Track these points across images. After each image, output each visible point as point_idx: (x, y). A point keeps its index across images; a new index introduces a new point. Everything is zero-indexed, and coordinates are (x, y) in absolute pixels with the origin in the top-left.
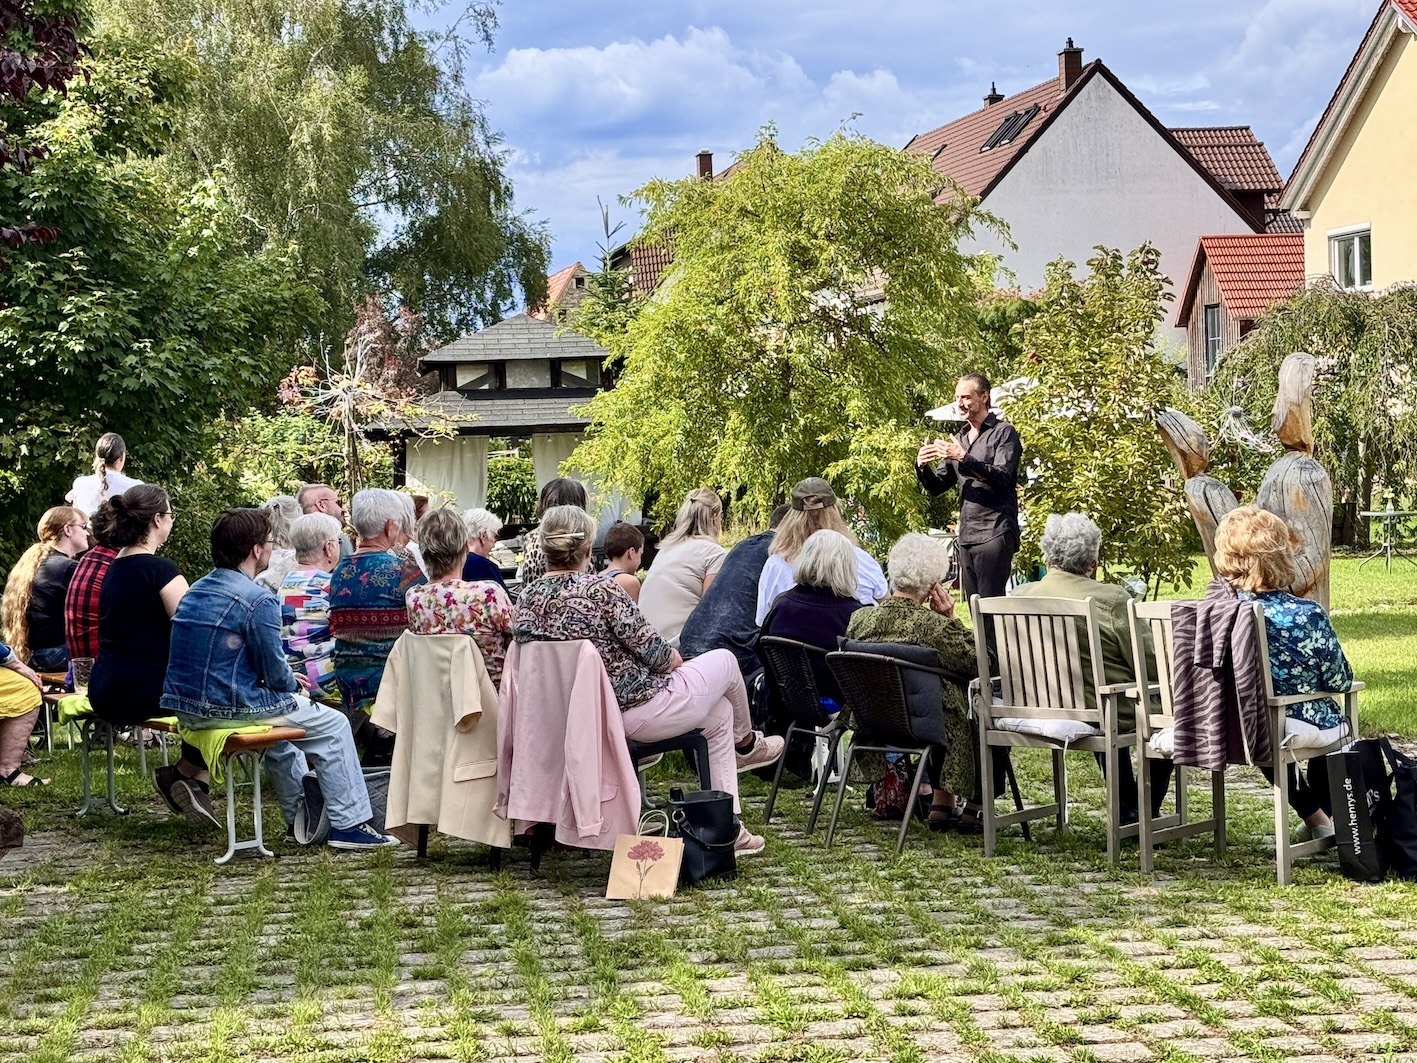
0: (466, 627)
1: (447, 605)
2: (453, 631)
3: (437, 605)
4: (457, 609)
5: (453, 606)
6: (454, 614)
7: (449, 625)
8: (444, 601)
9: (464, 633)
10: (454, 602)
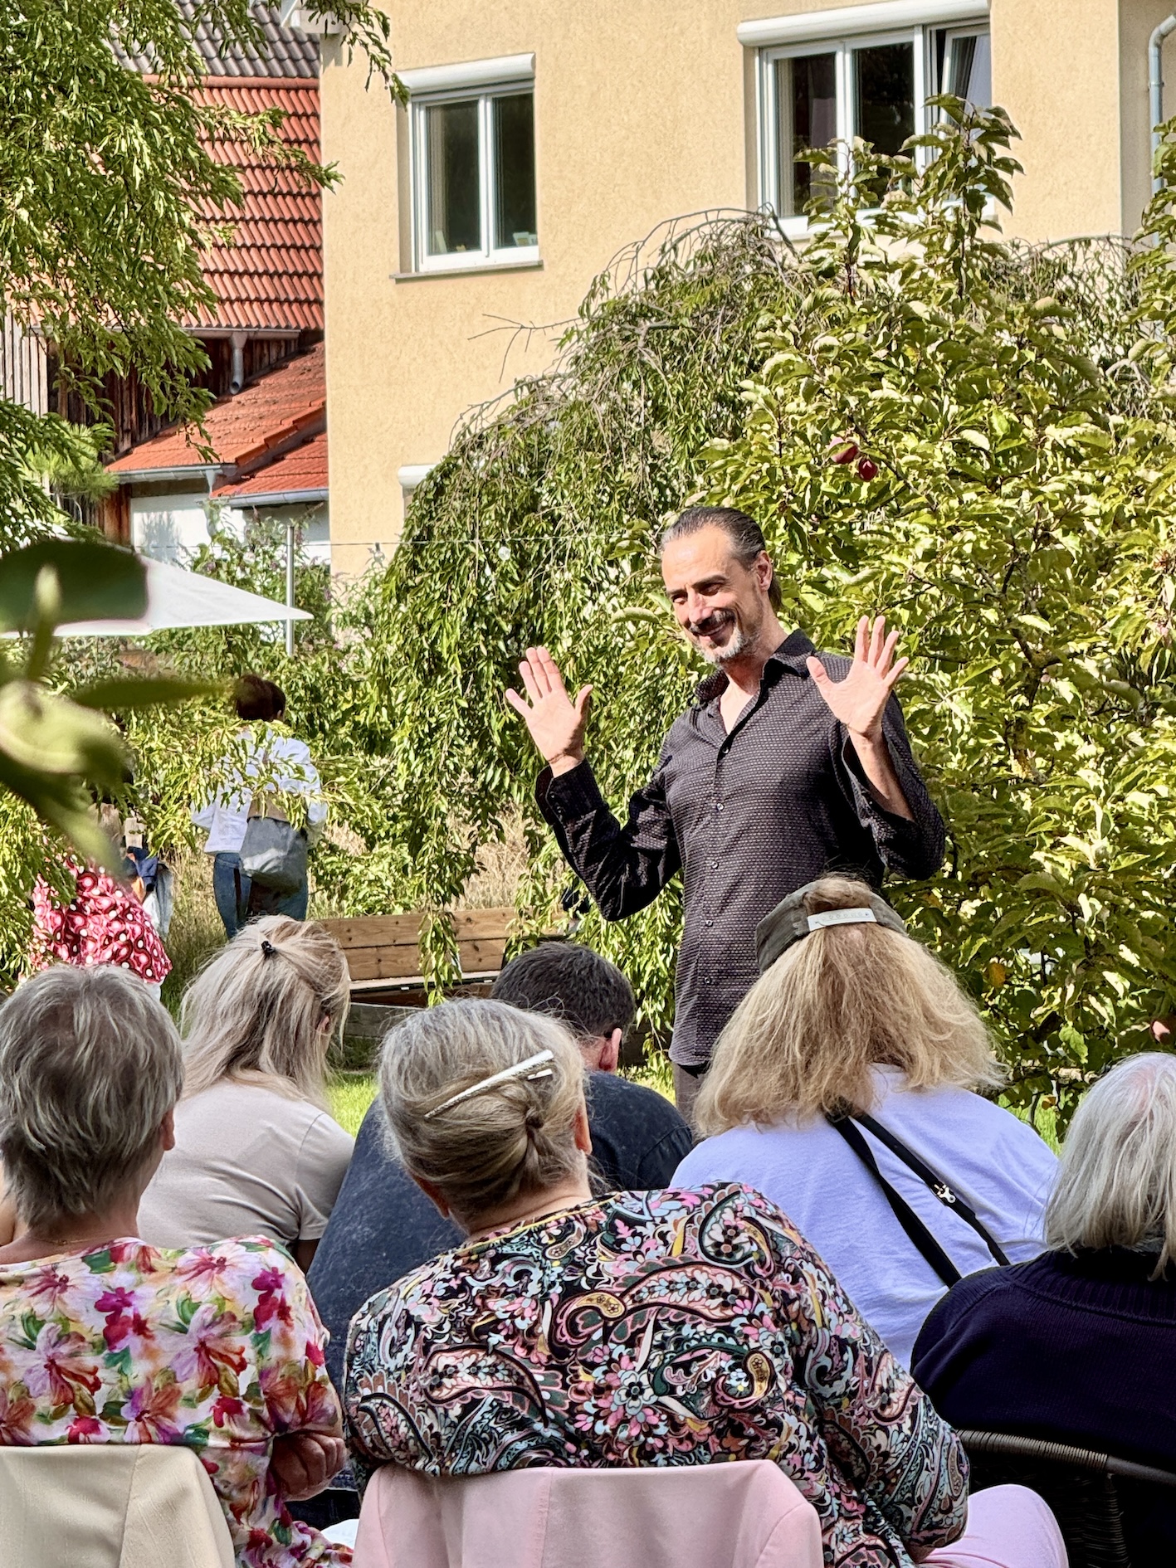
0: (184, 1418)
1: (110, 1338)
2: (133, 1431)
3: (63, 1338)
4: (150, 1354)
5: (132, 1342)
6: (139, 1371)
7: (112, 1412)
8: (94, 1324)
9: (176, 1440)
10: (140, 1327)
